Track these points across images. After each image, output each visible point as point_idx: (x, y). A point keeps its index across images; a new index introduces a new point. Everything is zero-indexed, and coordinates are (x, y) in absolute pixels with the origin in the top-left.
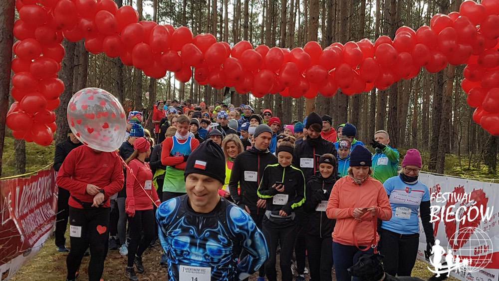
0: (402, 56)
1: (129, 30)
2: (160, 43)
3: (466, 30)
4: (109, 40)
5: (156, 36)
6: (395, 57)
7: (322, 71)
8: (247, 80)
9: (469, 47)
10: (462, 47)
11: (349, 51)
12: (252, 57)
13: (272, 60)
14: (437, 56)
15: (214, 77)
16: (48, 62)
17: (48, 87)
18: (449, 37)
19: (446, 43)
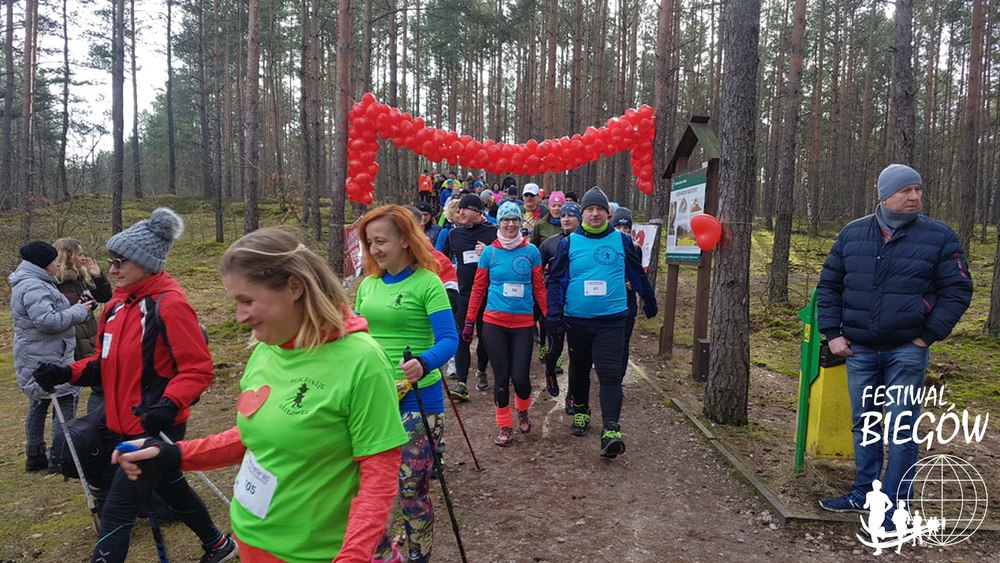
0: (587, 147)
1: (421, 132)
2: (439, 140)
3: (627, 129)
4: (408, 139)
5: (437, 136)
6: (582, 148)
7: (537, 158)
8: (491, 164)
9: (630, 140)
10: (625, 140)
11: (554, 145)
12: (494, 150)
13: (506, 152)
14: (609, 146)
15: (471, 162)
16: (371, 153)
17: (371, 168)
18: (616, 134)
19: (615, 138)
